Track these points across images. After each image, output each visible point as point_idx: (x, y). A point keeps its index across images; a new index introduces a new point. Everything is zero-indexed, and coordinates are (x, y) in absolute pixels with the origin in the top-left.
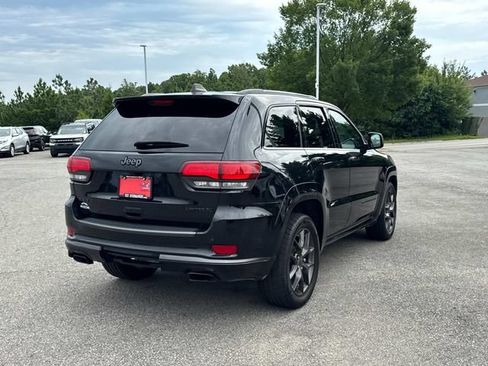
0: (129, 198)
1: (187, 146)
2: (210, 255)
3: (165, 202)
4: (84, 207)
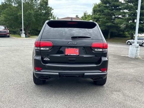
0: (70, 55)
1: (90, 38)
2: (101, 72)
3: (85, 56)
4: (46, 60)
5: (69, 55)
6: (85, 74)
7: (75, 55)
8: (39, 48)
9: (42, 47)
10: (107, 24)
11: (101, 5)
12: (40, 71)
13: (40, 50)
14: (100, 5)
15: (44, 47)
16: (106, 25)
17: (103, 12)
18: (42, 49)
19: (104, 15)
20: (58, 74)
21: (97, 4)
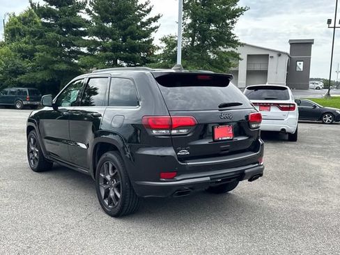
0: (222, 140)
1: (242, 105)
3: (239, 139)
4: (184, 153)
5: (220, 139)
6: (246, 171)
7: (228, 138)
8: (168, 131)
9: (174, 129)
10: (56, 65)
11: (27, 19)
12: (173, 178)
13: (171, 135)
14: (25, 18)
15: (178, 128)
16: (55, 69)
17: (41, 36)
18: (174, 132)
19: (45, 44)
20: (209, 178)
21: (17, 15)
